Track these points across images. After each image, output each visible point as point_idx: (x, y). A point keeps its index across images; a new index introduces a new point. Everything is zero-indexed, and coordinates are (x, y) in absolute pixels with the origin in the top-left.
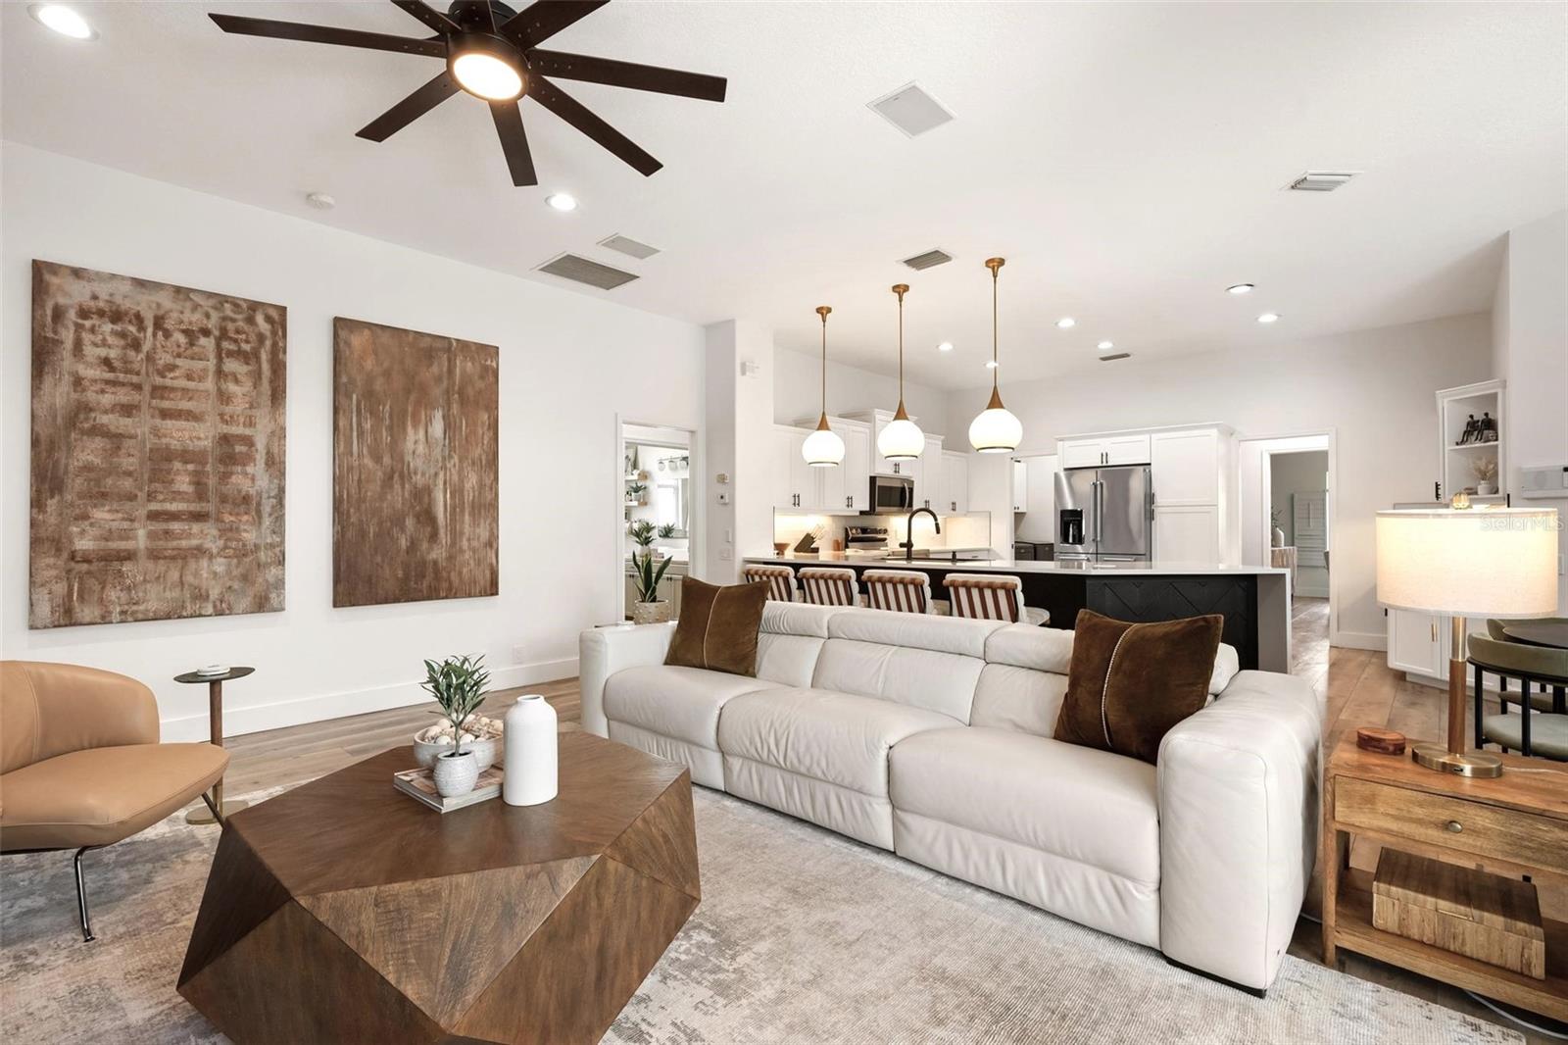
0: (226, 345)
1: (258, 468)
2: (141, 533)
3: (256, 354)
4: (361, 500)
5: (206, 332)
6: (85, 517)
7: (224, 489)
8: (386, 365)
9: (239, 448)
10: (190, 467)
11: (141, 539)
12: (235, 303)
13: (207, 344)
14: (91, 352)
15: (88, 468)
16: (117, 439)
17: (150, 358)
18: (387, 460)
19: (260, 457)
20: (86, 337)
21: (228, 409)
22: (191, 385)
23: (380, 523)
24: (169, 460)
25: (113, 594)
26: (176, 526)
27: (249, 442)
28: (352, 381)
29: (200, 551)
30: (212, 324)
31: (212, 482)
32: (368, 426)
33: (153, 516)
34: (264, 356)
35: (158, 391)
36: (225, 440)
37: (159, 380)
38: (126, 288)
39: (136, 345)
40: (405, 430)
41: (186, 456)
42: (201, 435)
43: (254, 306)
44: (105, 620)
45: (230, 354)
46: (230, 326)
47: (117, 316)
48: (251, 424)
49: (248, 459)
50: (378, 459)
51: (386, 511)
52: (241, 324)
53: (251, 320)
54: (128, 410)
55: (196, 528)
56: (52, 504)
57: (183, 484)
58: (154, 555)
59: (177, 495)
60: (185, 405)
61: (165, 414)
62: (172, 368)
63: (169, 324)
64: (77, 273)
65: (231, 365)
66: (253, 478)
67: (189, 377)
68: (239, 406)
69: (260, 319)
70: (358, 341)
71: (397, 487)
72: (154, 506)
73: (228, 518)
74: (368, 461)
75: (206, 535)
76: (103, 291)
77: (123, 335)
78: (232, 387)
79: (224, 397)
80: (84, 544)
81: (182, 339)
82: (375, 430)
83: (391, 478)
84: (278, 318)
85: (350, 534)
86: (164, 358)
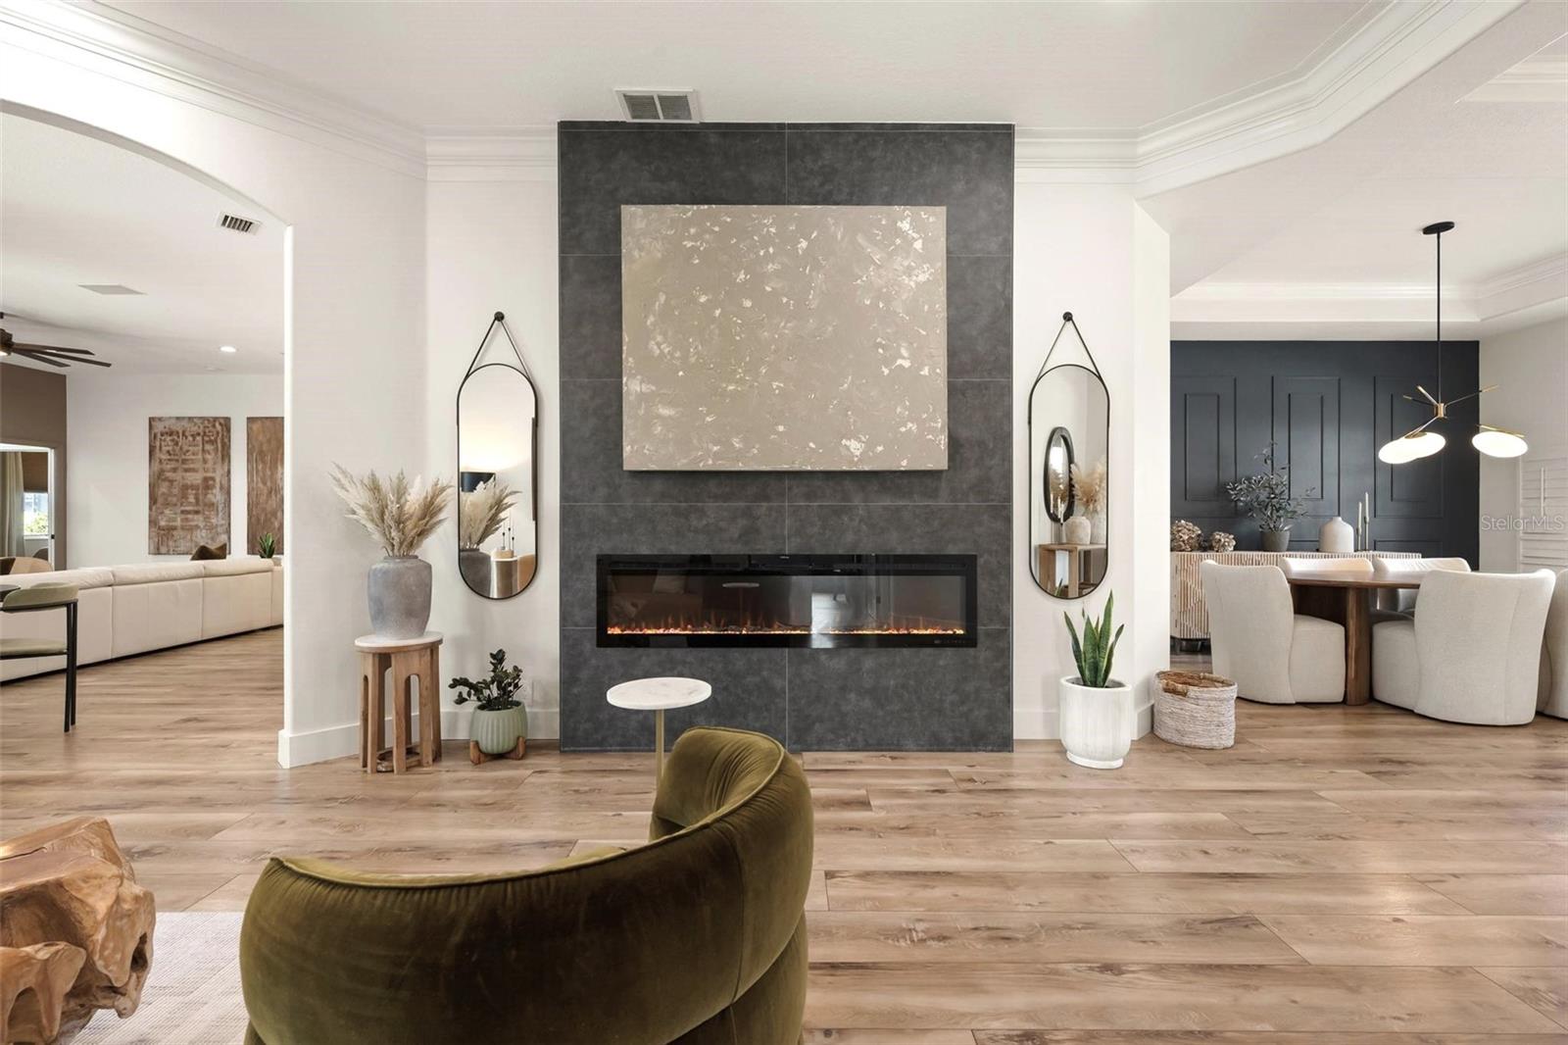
0: (206, 439)
1: (217, 491)
2: (179, 519)
3: (216, 440)
4: (258, 504)
5: (199, 434)
6: (162, 513)
7: (206, 500)
8: (268, 437)
9: (211, 482)
10: (194, 492)
11: (178, 523)
12: (207, 419)
13: (199, 438)
14: (164, 449)
15: (163, 494)
16: (171, 482)
17: (181, 448)
18: (269, 484)
19: (218, 486)
20: (163, 443)
21: (206, 466)
22: (193, 457)
23: (266, 515)
24: (187, 489)
25: (171, 543)
26: (190, 516)
27: (213, 479)
28: (254, 447)
29: (197, 527)
30: (201, 431)
31: (201, 497)
32: (260, 467)
33: (183, 512)
34: (219, 441)
35: (184, 461)
36: (206, 479)
37: (183, 457)
38: (174, 421)
39: (177, 444)
40: (277, 468)
41: (193, 487)
42: (195, 478)
43: (215, 419)
44: (168, 553)
45: (207, 442)
46: (207, 431)
47: (171, 434)
48: (214, 471)
49: (214, 487)
50: (265, 484)
51: (269, 509)
52: (211, 428)
53: (214, 426)
54: (175, 470)
55: (196, 517)
56: (154, 508)
57: (192, 499)
58: (183, 528)
59: (190, 504)
60: (192, 466)
61: (186, 470)
62: (188, 451)
63: (187, 434)
64: (160, 419)
65: (208, 447)
66: (216, 496)
67: (194, 454)
68: (209, 465)
69: (217, 425)
70: (256, 426)
71: (274, 497)
72: (183, 508)
73: (207, 513)
74: (260, 485)
75: (198, 520)
76: (167, 424)
77: (173, 440)
78: (208, 456)
79: (205, 461)
80: (163, 523)
81: (191, 438)
82: (264, 469)
83: (271, 492)
84: (226, 423)
85: (253, 519)
86: (185, 448)
